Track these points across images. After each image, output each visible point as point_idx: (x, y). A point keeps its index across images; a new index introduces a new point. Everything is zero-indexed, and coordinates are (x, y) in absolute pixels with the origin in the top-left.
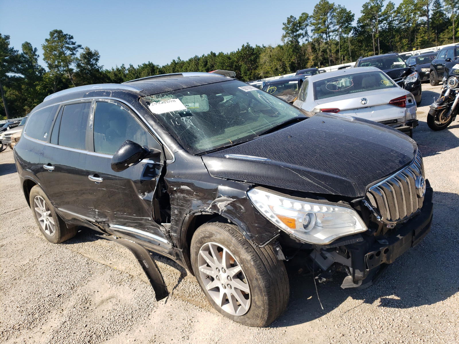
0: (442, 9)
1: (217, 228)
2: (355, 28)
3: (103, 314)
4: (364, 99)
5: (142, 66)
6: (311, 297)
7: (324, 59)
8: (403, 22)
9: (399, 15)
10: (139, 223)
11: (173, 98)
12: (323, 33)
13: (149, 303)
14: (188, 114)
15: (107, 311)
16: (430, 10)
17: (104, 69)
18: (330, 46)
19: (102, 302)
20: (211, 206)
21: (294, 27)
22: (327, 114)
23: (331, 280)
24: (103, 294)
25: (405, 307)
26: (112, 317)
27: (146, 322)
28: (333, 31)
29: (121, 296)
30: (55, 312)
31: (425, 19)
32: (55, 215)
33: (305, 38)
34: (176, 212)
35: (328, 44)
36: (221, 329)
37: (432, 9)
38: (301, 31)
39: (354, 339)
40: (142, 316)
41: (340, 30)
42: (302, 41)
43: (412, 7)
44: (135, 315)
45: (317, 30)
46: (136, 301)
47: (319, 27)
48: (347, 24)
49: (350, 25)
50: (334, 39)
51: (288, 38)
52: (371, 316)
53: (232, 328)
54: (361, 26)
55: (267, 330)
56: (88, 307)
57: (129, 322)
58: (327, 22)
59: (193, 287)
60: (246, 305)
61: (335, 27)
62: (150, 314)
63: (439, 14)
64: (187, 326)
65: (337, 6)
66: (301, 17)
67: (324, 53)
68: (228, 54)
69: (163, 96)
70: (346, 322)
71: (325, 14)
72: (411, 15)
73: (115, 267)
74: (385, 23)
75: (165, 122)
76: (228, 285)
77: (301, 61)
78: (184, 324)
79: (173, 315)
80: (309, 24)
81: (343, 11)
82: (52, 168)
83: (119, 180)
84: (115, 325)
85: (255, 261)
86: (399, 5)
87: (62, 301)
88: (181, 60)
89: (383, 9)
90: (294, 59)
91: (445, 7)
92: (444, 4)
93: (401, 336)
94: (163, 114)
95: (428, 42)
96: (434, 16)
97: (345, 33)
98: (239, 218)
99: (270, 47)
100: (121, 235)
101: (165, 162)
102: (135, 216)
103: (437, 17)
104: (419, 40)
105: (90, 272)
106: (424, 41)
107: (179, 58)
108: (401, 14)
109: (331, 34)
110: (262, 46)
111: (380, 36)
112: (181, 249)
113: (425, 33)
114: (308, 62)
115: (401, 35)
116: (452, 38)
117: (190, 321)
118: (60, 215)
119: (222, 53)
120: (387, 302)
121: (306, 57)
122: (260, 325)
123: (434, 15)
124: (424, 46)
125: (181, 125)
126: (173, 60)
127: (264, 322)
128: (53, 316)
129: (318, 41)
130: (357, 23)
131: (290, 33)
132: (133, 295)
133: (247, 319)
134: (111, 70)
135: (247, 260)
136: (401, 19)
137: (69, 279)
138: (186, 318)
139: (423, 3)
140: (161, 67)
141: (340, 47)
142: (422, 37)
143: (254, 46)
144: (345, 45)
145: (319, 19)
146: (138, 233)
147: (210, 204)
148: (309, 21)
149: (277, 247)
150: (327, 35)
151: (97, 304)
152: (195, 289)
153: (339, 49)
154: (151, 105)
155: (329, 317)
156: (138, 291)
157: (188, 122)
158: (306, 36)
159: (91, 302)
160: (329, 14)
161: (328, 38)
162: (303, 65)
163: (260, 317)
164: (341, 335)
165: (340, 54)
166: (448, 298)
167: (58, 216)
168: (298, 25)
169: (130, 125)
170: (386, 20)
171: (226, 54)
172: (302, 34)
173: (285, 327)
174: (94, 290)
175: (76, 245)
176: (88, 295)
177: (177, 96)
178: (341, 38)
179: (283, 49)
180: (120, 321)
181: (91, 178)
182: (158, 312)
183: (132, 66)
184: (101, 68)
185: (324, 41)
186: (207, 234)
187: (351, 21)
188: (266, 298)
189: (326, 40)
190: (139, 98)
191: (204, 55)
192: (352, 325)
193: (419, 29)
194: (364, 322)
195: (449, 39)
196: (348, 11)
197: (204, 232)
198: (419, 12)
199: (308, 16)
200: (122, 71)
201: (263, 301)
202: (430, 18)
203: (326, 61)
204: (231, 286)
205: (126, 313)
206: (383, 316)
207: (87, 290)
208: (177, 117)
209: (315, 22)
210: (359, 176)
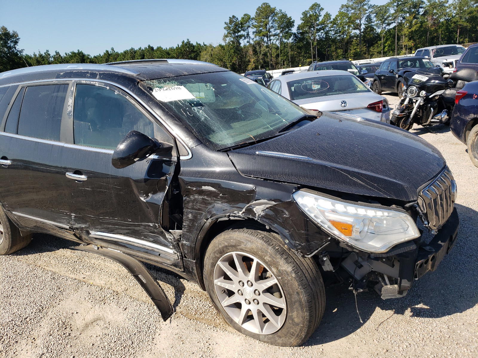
0: (373, 24)
1: (247, 235)
2: (295, 34)
3: (92, 341)
4: (343, 102)
5: (70, 54)
6: (336, 309)
7: (265, 62)
8: (338, 33)
9: (334, 26)
10: (134, 230)
11: (178, 85)
12: (264, 36)
13: (149, 324)
14: (198, 104)
15: (96, 337)
16: (362, 24)
17: (24, 54)
18: (271, 50)
19: (87, 326)
20: (244, 210)
21: (236, 28)
22: (334, 114)
23: (367, 290)
24: (85, 315)
25: (438, 316)
26: (106, 344)
27: (152, 347)
28: (274, 35)
29: (110, 317)
30: (24, 342)
31: (357, 32)
32: (6, 220)
33: (247, 40)
34: (190, 216)
35: (269, 48)
36: (247, 351)
37: (364, 23)
38: (242, 33)
39: (401, 355)
40: (144, 341)
41: (281, 35)
42: (243, 42)
43: (347, 20)
44: (135, 340)
45: (258, 33)
46: (131, 322)
47: (261, 30)
48: (287, 30)
49: (290, 31)
50: (274, 43)
51: (229, 38)
52: (408, 328)
53: (261, 350)
54: (300, 33)
55: (302, 349)
56: (69, 334)
57: (130, 349)
58: (268, 26)
59: (198, 303)
60: (277, 322)
61: (276, 31)
62: (154, 337)
63: (370, 28)
64: (206, 350)
65: (279, 10)
66: (243, 18)
67: (265, 56)
68: (167, 49)
69: (165, 82)
70: (385, 336)
71: (267, 17)
72: (345, 27)
73: (91, 282)
74: (323, 33)
75: (175, 112)
76: (254, 300)
77: (242, 63)
78: (201, 348)
79: (184, 338)
80: (251, 26)
81: (284, 16)
82: (8, 162)
83: (112, 178)
84: (112, 354)
85: (296, 273)
86: (335, 16)
87: (30, 328)
88: (114, 52)
89: (321, 19)
90: (235, 60)
91: (375, 23)
92: (375, 19)
93: (446, 347)
94: (171, 103)
95: (360, 54)
96: (366, 30)
97: (286, 39)
98: (280, 224)
99: (211, 46)
100: (104, 244)
101: (178, 158)
102: (130, 222)
103: (368, 32)
104: (352, 51)
105: (59, 289)
106: (357, 53)
107: (113, 49)
108: (337, 25)
109: (272, 38)
110: (202, 44)
111: (317, 44)
112: (194, 260)
113: (357, 46)
114: (249, 64)
115: (337, 46)
116: (380, 53)
117: (208, 344)
118: (14, 221)
119: (160, 47)
120: (418, 311)
121: (247, 60)
122: (294, 344)
123: (366, 28)
124: (356, 58)
125: (193, 116)
126: (106, 50)
127: (299, 341)
128: (23, 347)
129: (259, 44)
130: (297, 29)
131: (231, 33)
132: (125, 315)
133: (277, 338)
134: (33, 56)
135: (287, 272)
136: (336, 30)
137: (33, 299)
138: (201, 340)
139: (356, 17)
140: (92, 57)
141: (281, 51)
142: (355, 49)
143: (195, 44)
144: (285, 50)
145: (261, 22)
146: (130, 241)
147: (243, 208)
148: (251, 23)
149: (325, 256)
150: (268, 39)
151: (81, 329)
152: (201, 305)
153: (279, 54)
154: (154, 90)
155: (364, 331)
156: (129, 310)
157: (201, 113)
158: (247, 37)
159: (72, 326)
160: (270, 18)
161: (269, 42)
162: (244, 67)
163: (296, 335)
164: (385, 351)
165: (280, 59)
166: (476, 304)
167: (9, 220)
168: (240, 26)
169: (128, 113)
170: (323, 30)
171: (164, 49)
172: (244, 36)
173: (321, 345)
174: (71, 311)
175: (31, 257)
176: (65, 317)
177: (181, 83)
178: (281, 43)
179: (224, 49)
180: (117, 349)
181: (70, 175)
182: (163, 335)
183: (58, 53)
184: (21, 52)
185: (265, 44)
186: (233, 242)
187: (292, 27)
188: (307, 314)
189: (267, 43)
190: (138, 83)
191: (141, 48)
192: (392, 339)
193: (352, 41)
194: (402, 334)
195: (378, 53)
196: (288, 17)
197: (228, 240)
198: (352, 25)
199: (250, 18)
200: (46, 58)
201: (303, 317)
202: (362, 32)
203: (267, 64)
204: (258, 301)
205: (123, 339)
206: (421, 327)
207: (61, 311)
208: (187, 106)
209: (257, 24)
210: (408, 179)
